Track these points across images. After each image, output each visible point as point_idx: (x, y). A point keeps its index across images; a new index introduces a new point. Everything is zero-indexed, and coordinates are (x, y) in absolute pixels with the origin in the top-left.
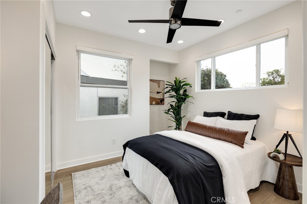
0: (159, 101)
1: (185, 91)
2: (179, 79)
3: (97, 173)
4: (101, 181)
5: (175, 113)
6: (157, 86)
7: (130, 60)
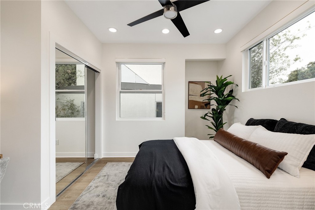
0: (203, 105)
1: (231, 91)
2: (221, 77)
3: (123, 166)
4: (120, 174)
5: (215, 118)
6: (201, 87)
7: (164, 64)
